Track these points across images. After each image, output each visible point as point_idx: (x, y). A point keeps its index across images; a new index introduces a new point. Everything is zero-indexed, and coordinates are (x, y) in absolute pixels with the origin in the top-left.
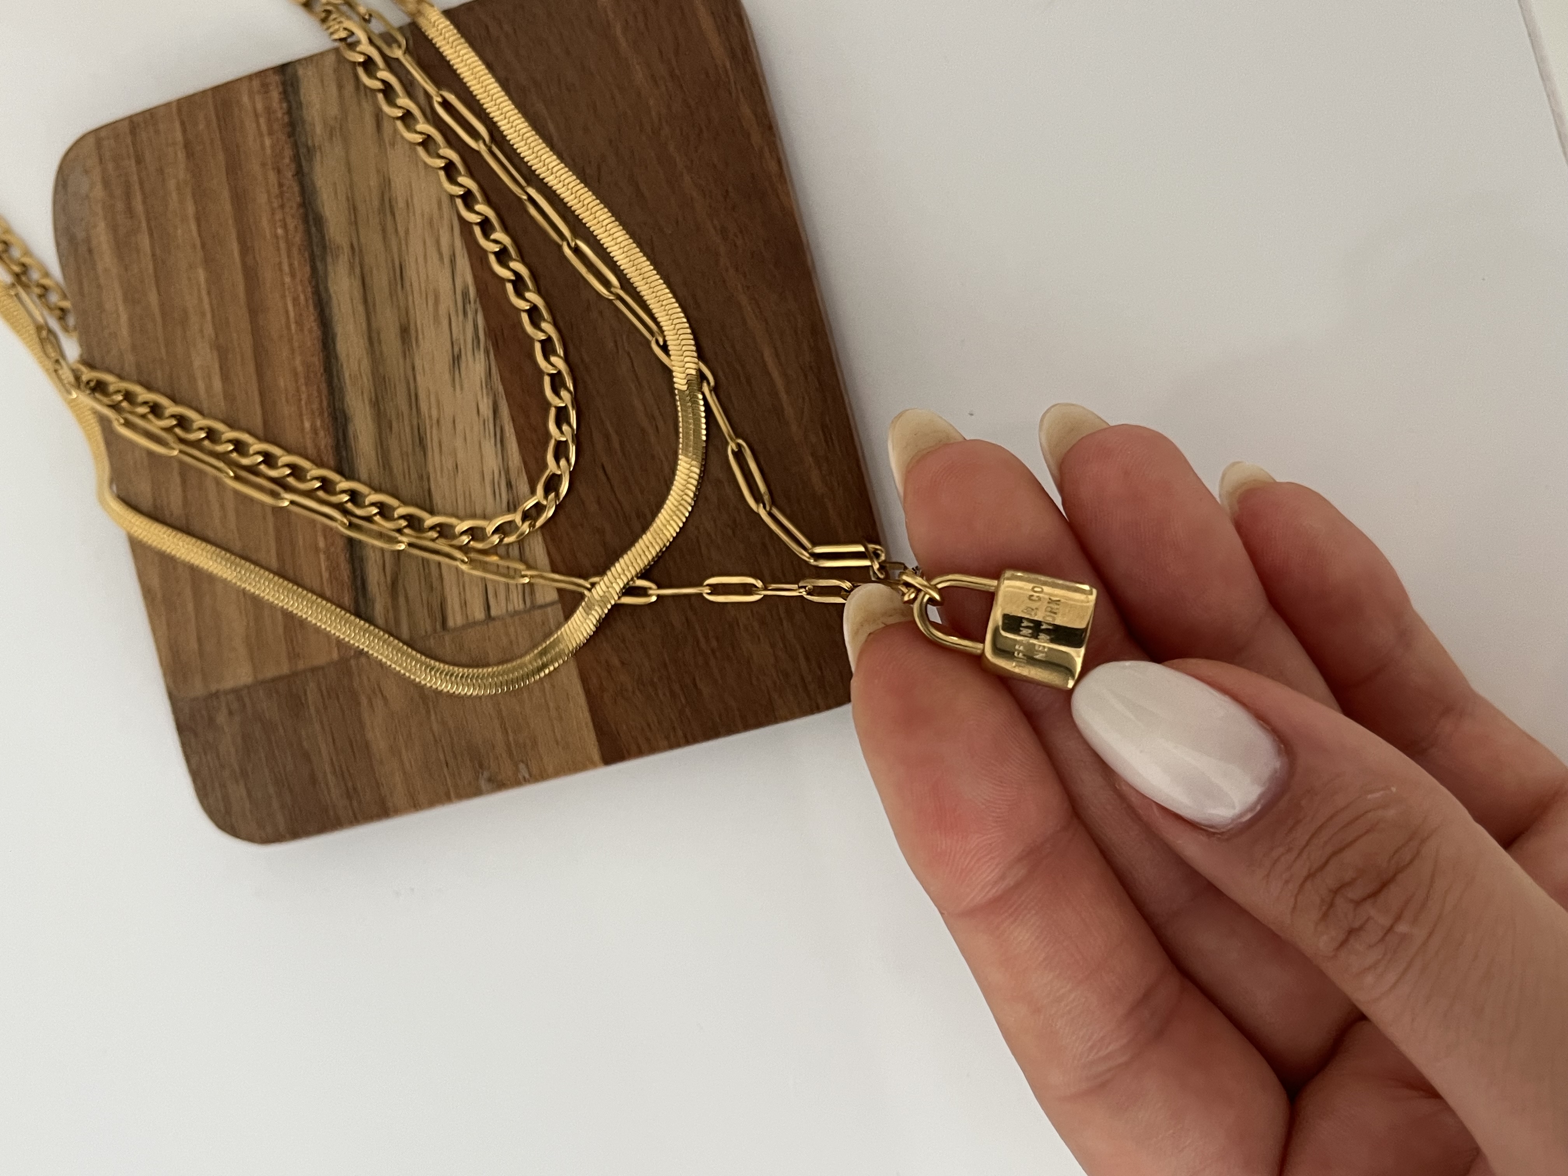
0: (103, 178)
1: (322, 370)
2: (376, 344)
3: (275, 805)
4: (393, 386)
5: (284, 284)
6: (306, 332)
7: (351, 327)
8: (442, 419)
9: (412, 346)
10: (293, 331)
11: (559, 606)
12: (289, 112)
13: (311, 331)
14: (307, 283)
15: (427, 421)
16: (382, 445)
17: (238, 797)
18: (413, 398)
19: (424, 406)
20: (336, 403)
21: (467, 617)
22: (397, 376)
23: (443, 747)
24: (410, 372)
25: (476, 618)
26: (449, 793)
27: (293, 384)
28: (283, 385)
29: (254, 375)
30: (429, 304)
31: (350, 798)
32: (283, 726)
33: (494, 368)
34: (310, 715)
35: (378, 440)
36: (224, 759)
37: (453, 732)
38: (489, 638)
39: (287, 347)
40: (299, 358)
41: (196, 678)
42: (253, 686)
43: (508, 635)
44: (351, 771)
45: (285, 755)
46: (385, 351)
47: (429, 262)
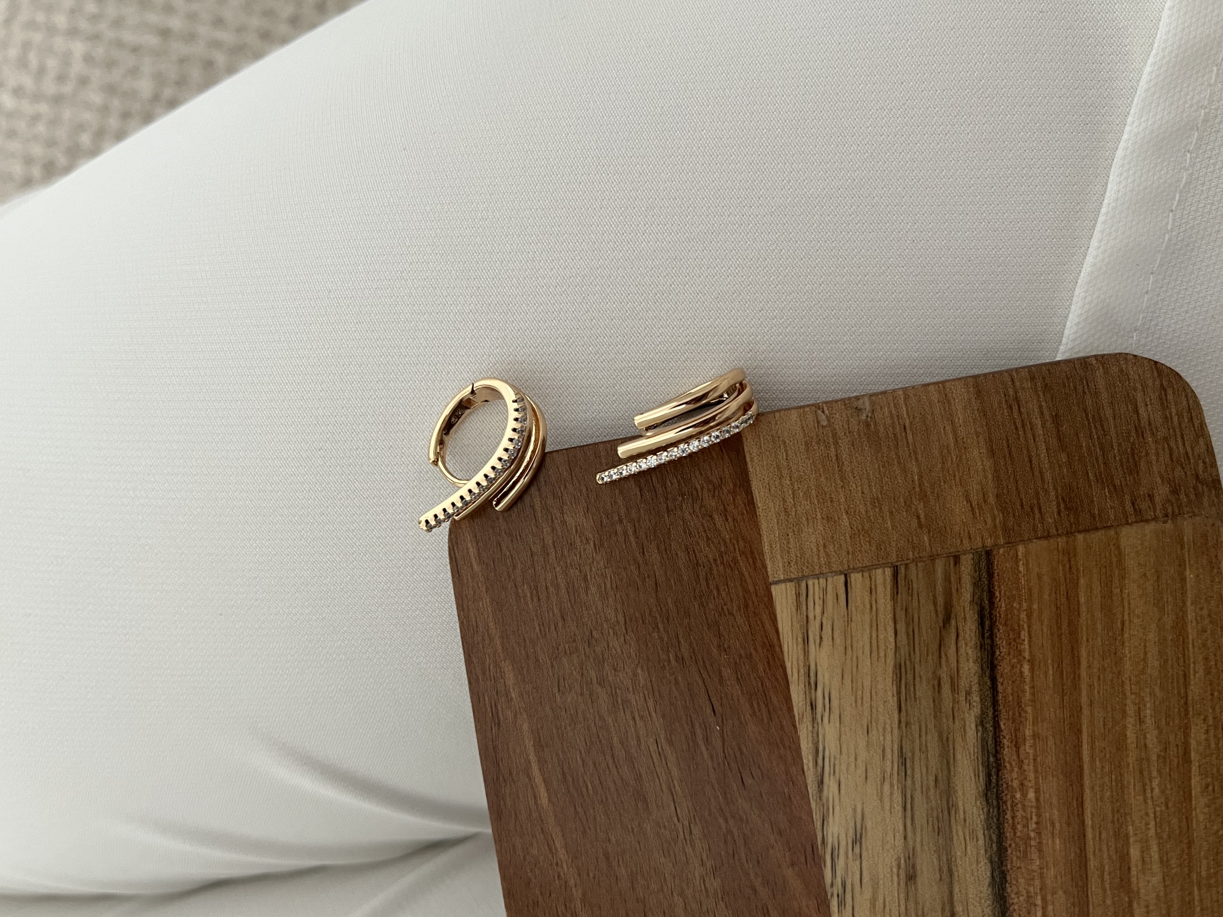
1: (1009, 849)
2: (945, 869)
3: (1104, 396)
4: (930, 823)
6: (1024, 892)
7: (972, 891)
8: (879, 782)
9: (905, 861)
10: (1039, 898)
11: (771, 580)
13: (1018, 894)
15: (895, 782)
16: (948, 763)
17: (1149, 406)
18: (909, 806)
19: (898, 797)
20: (995, 813)
21: (870, 577)
22: (924, 832)
23: (908, 446)
24: (910, 834)
25: (859, 575)
26: (905, 399)
27: (1044, 841)
28: (1058, 842)
29: (1090, 856)
30: (881, 901)
31: (1017, 399)
32: (1089, 480)
33: (818, 824)
34: (1055, 488)
35: (952, 769)
36: (1164, 450)
37: (896, 462)
38: (848, 553)
39: (1048, 882)
40: (1034, 867)
41: (1191, 538)
42: (1120, 525)
43: (828, 555)
44: (1013, 427)
45: (1089, 449)
46: (935, 860)
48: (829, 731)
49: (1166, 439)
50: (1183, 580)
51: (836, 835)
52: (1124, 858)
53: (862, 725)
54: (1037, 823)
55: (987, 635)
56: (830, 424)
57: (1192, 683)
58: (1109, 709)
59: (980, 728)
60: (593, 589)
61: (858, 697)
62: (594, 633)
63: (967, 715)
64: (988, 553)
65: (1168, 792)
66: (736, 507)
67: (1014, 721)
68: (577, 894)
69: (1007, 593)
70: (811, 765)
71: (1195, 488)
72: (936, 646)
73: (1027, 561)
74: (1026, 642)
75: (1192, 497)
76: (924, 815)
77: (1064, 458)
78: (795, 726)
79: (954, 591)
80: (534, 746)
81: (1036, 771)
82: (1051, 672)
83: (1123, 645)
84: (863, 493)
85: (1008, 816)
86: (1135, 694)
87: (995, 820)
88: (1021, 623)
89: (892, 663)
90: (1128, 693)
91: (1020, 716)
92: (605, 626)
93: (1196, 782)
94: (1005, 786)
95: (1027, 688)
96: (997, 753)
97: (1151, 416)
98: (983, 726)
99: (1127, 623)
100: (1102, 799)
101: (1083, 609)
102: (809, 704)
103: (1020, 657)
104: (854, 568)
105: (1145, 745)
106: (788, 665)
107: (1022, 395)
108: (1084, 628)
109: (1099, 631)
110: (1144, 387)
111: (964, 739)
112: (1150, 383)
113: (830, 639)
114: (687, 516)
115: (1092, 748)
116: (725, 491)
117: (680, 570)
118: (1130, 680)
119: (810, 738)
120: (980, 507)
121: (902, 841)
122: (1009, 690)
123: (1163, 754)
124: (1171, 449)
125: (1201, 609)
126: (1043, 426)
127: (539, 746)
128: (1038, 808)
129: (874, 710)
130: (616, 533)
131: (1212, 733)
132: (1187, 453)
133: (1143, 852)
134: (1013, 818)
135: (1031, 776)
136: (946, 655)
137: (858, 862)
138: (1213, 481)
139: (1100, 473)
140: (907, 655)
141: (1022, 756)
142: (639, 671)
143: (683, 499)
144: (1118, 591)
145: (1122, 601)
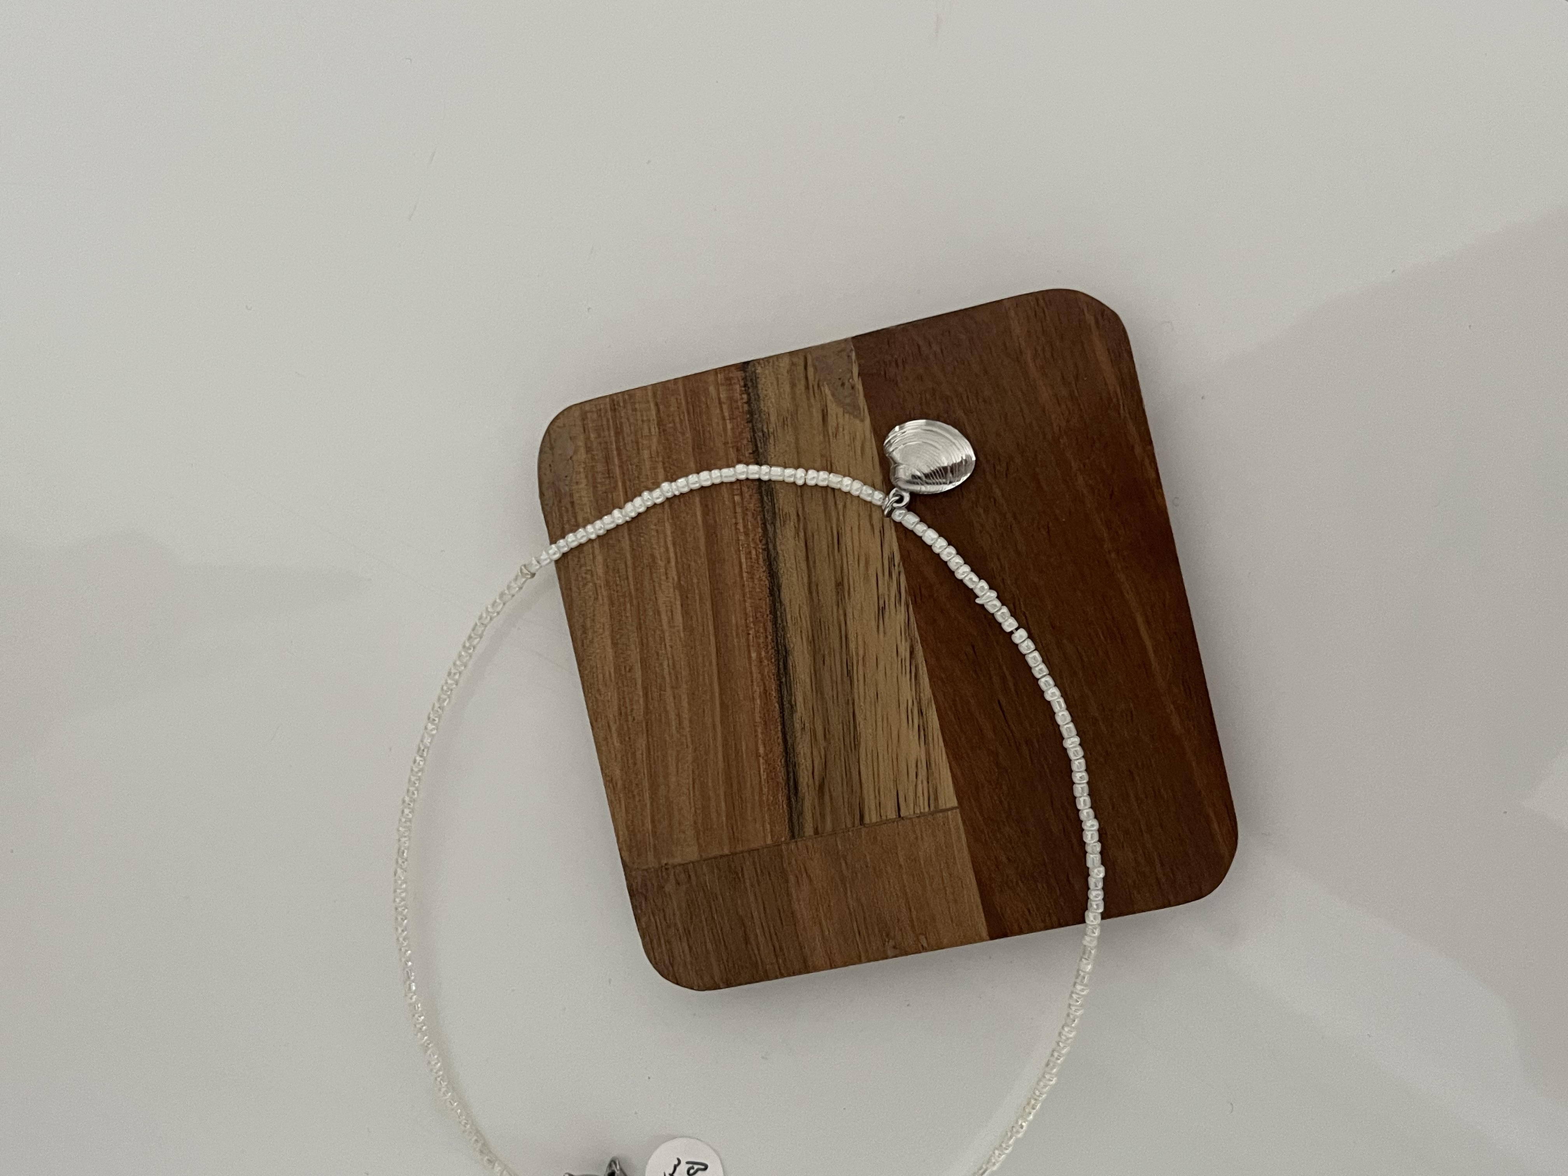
0: (586, 444)
1: (768, 613)
2: (814, 594)
3: (713, 960)
4: (827, 628)
5: (739, 540)
6: (756, 581)
7: (794, 579)
8: (867, 656)
9: (844, 597)
10: (745, 579)
11: (958, 810)
12: (749, 402)
13: (760, 579)
14: (758, 542)
15: (855, 657)
16: (816, 675)
17: (681, 951)
18: (844, 639)
19: (852, 646)
20: (779, 639)
21: (881, 816)
22: (831, 621)
23: (856, 919)
24: (842, 618)
25: (889, 817)
26: (860, 956)
27: (743, 621)
28: (734, 621)
29: (710, 613)
30: (861, 565)
31: (776, 956)
32: (722, 895)
33: (912, 619)
34: (746, 888)
35: (812, 670)
36: (670, 920)
37: (865, 908)
38: (898, 834)
39: (739, 591)
40: (749, 601)
41: (649, 853)
42: (698, 862)
43: (914, 832)
44: (778, 934)
45: (723, 919)
46: (822, 600)
47: (862, 532)
48: (907, 694)
49: (669, 927)
50: (653, 822)
51: (899, 612)
52: (686, 613)
53: (882, 700)
54: (749, 634)
55: (791, 775)
56: (917, 935)
57: (644, 746)
58: (701, 723)
59: (793, 703)
61: (885, 721)
63: (803, 713)
64: (793, 837)
65: (657, 665)
66: (989, 868)
67: (769, 710)
69: (777, 806)
70: (920, 666)
71: (647, 890)
72: (829, 764)
73: (764, 832)
74: (762, 770)
75: (649, 883)
76: (831, 634)
77: (741, 912)
78: (934, 696)
79: (817, 807)
80: (1151, 665)
81: (751, 673)
82: (744, 748)
83: (693, 772)
84: (889, 882)
85: (770, 637)
86: (683, 736)
87: (779, 635)
88: (766, 785)
89: (861, 749)
90: (688, 736)
91: (764, 714)
93: (638, 674)
94: (773, 660)
95: (760, 736)
96: (780, 685)
97: (679, 943)
98: (791, 705)
99: (691, 788)
100: (704, 657)
101: (722, 797)
102: (924, 713)
103: (765, 758)
105: (674, 698)
106: (942, 744)
107: (774, 961)
108: (721, 782)
109: (710, 781)
110: (685, 965)
111: (805, 693)
112: (681, 969)
113: (909, 765)
114: (1029, 860)
115: (712, 693)
116: (998, 881)
117: (1033, 816)
118: (687, 745)
119: (922, 687)
120: (800, 871)
121: (847, 612)
122: (773, 733)
123: (662, 692)
124: (665, 919)
125: (640, 801)
126: (756, 936)
127: (1147, 666)
128: (748, 646)
129: (873, 711)
131: (629, 711)
132: (654, 916)
133: (673, 618)
134: (767, 637)
135: (754, 669)
136: (821, 757)
137: (880, 592)
138: (634, 895)
139: (714, 900)
140: (850, 756)
141: (761, 683)
143: (1033, 873)
144: (698, 812)
145: (695, 804)
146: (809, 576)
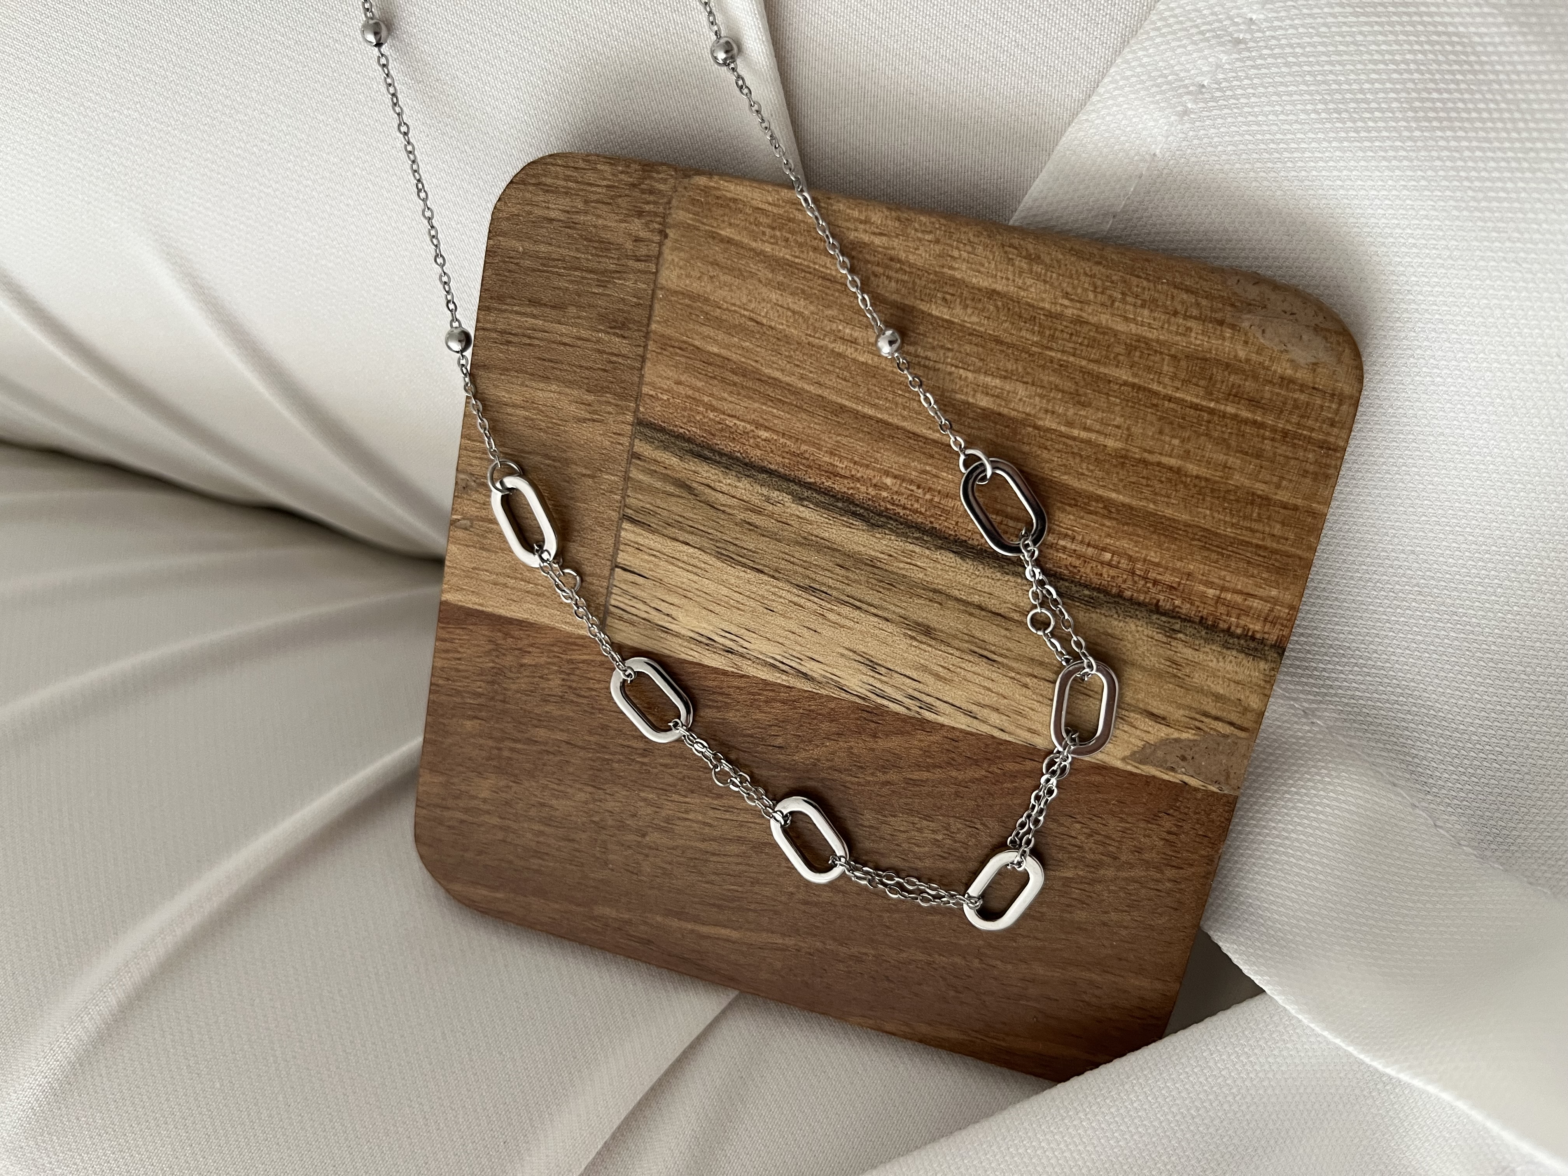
0: (1295, 382)
2: (932, 595)
3: (526, 245)
4: (881, 590)
8: (824, 621)
9: (910, 630)
15: (829, 606)
16: (828, 548)
18: (857, 603)
19: (846, 610)
20: (895, 523)
24: (885, 615)
26: (470, 439)
30: (941, 669)
33: (844, 695)
35: (836, 546)
45: (572, 282)
46: (919, 601)
47: (983, 692)
48: (758, 646)
49: (586, 202)
50: (729, 241)
51: (860, 684)
52: (986, 415)
55: (717, 458)
56: (471, 520)
58: (831, 369)
59: (806, 503)
60: (554, 802)
61: (735, 605)
62: (596, 819)
63: (788, 510)
64: (640, 423)
66: (521, 639)
67: (810, 467)
68: (831, 945)
69: (685, 420)
70: (784, 677)
71: (643, 192)
72: (712, 512)
73: (660, 388)
74: (738, 423)
75: (651, 198)
76: (871, 592)
77: (572, 310)
78: (743, 676)
79: (665, 471)
80: (680, 919)
81: (867, 466)
82: (775, 411)
83: (772, 328)
85: (902, 512)
87: (900, 526)
88: (718, 419)
89: (714, 559)
90: (822, 343)
91: (808, 459)
92: (591, 806)
93: (936, 310)
94: (870, 503)
95: (782, 440)
96: (835, 496)
97: (561, 207)
98: (804, 499)
99: (752, 315)
101: (724, 352)
102: (725, 654)
103: (750, 435)
104: (612, 556)
106: (683, 656)
107: (500, 326)
108: (744, 360)
109: (752, 346)
110: (531, 203)
111: (810, 523)
112: (528, 195)
113: (672, 607)
114: (514, 687)
115: (864, 401)
116: (503, 642)
117: (562, 716)
118: (810, 335)
119: (759, 667)
120: (595, 412)
121: (889, 624)
122: (779, 459)
124: (597, 202)
125: (764, 233)
126: (534, 317)
127: (680, 915)
128: (903, 480)
129: (753, 596)
130: (510, 759)
131: (892, 274)
132: (607, 186)
133: (987, 394)
134: (904, 508)
135: (870, 473)
136: (724, 505)
137: (896, 675)
138: (644, 171)
139: (598, 280)
140: (711, 542)
142: (642, 794)
143: (499, 684)
144: (719, 311)
145: (730, 311)
146: (957, 600)
